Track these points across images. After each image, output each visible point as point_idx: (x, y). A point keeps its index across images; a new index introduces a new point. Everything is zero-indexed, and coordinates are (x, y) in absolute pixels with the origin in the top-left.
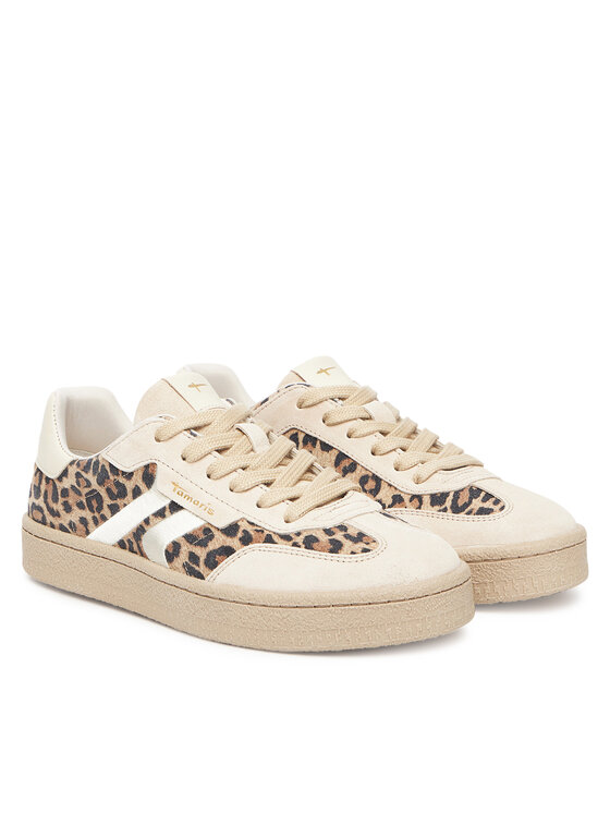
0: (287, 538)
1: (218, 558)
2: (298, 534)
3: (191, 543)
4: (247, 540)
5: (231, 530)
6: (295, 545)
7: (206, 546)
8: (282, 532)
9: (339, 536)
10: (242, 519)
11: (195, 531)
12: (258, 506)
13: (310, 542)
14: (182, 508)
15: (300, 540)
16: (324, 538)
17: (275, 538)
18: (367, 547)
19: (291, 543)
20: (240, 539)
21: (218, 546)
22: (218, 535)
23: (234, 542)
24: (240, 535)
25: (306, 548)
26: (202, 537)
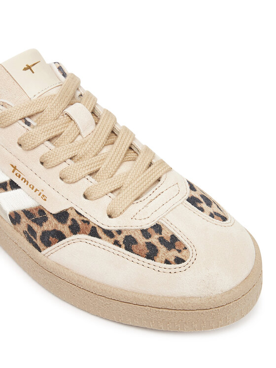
0: (109, 234)
1: (51, 239)
2: (119, 232)
3: (29, 218)
4: (75, 229)
5: (62, 216)
6: (116, 243)
7: (41, 225)
8: (106, 228)
9: (154, 240)
10: (72, 208)
11: (32, 209)
12: (85, 197)
13: (129, 243)
14: (19, 187)
15: (120, 238)
16: (141, 240)
17: (100, 232)
18: (179, 255)
19: (113, 240)
20: (70, 227)
21: (51, 229)
22: (50, 218)
23: (64, 228)
24: (69, 223)
25: (126, 249)
26: (38, 216)
